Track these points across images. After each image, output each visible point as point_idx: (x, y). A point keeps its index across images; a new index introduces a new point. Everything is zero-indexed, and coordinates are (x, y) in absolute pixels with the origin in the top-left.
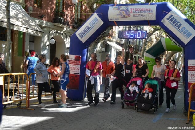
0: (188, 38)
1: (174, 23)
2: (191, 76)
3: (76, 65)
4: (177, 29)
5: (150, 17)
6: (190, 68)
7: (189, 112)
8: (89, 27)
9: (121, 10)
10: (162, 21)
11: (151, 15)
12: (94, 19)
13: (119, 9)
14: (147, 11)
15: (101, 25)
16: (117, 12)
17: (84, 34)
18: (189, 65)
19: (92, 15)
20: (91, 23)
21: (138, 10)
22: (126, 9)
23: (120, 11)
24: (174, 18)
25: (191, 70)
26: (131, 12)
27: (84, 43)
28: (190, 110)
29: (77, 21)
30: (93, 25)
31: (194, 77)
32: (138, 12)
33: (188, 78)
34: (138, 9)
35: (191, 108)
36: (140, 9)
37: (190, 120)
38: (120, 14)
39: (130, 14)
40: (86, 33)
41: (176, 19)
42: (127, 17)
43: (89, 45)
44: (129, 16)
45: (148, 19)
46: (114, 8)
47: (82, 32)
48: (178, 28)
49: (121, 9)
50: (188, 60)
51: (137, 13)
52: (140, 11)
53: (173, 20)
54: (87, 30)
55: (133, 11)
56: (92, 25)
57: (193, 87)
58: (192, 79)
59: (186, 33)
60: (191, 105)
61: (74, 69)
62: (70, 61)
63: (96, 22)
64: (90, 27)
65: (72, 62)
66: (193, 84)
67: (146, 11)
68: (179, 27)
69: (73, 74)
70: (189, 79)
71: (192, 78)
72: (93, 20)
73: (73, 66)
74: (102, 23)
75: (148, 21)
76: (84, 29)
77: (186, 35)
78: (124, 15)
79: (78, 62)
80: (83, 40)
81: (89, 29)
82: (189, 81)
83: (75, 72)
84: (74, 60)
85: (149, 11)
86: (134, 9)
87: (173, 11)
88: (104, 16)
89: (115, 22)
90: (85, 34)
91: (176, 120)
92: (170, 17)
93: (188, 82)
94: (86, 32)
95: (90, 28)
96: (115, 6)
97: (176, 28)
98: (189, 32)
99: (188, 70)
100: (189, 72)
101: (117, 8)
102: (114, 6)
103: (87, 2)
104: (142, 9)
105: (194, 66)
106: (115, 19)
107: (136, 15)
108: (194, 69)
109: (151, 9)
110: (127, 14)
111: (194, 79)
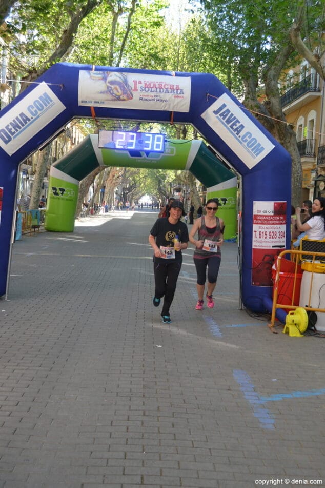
0: (257, 155)
1: (228, 121)
2: (260, 234)
4: (234, 135)
5: (178, 104)
6: (259, 218)
7: (273, 310)
8: (26, 117)
9: (112, 83)
11: (179, 99)
12: (41, 98)
13: (105, 79)
14: (172, 89)
16: (102, 86)
17: (13, 134)
18: (255, 213)
21: (152, 86)
22: (121, 81)
23: (109, 85)
24: (228, 111)
25: (260, 222)
26: (136, 89)
27: (10, 155)
28: (276, 305)
30: (39, 112)
31: (266, 238)
32: (151, 91)
34: (150, 84)
36: (154, 85)
38: (109, 91)
39: (132, 95)
40: (19, 130)
41: (232, 115)
42: (124, 100)
44: (130, 97)
45: (170, 105)
46: (92, 74)
47: (7, 127)
48: (238, 134)
49: (109, 79)
50: (254, 202)
51: (149, 93)
52: (157, 88)
53: (226, 115)
54: (21, 122)
55: (139, 86)
56: (36, 111)
58: (261, 242)
59: (253, 145)
63: (46, 105)
64: (30, 118)
66: (283, 253)
67: (170, 90)
68: (238, 131)
70: (255, 241)
71: (262, 239)
72: (37, 101)
74: (63, 108)
75: (171, 112)
76: (14, 121)
77: (252, 150)
78: (117, 94)
80: (11, 148)
81: (28, 122)
82: (255, 246)
85: (175, 91)
86: (140, 82)
88: (67, 91)
89: (93, 111)
90: (17, 133)
92: (221, 109)
93: (253, 247)
94: (20, 128)
95: (29, 120)
96: (93, 71)
98: (259, 145)
99: (253, 224)
100: (255, 227)
101: (99, 75)
102: (92, 69)
104: (160, 85)
105: (267, 214)
106: (95, 102)
107: (147, 96)
108: (265, 220)
109: (180, 87)
110: (125, 93)
111: (266, 242)
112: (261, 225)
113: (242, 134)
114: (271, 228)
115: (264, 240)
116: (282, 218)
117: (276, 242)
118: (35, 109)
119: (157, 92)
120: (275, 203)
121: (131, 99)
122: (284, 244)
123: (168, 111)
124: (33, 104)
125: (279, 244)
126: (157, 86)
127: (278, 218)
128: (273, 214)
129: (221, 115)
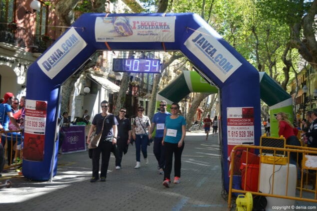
0: (227, 71)
1: (204, 47)
2: (232, 134)
3: (39, 118)
4: (208, 57)
5: (165, 36)
6: (231, 120)
7: (230, 193)
9: (118, 24)
10: (185, 44)
11: (165, 33)
12: (70, 38)
14: (161, 25)
15: (82, 49)
16: (111, 27)
17: (52, 64)
18: (228, 117)
19: (67, 30)
20: (65, 45)
21: (146, 24)
22: (124, 22)
23: (116, 26)
24: (204, 39)
25: (232, 124)
26: (135, 28)
27: (52, 79)
28: (232, 190)
29: (40, 38)
30: (69, 48)
31: (237, 136)
32: (146, 28)
33: (228, 137)
35: (233, 187)
36: (148, 23)
37: (232, 207)
38: (116, 30)
39: (132, 32)
40: (56, 61)
41: (207, 42)
42: (127, 36)
43: (61, 83)
44: (131, 34)
45: (160, 37)
46: (105, 19)
47: (48, 60)
48: (211, 56)
49: (116, 22)
50: (228, 108)
51: (144, 30)
52: (150, 26)
53: (202, 42)
54: (57, 56)
55: (137, 25)
56: (67, 47)
57: (235, 153)
58: (233, 140)
59: (224, 63)
60: (233, 181)
61: (35, 125)
62: (28, 111)
63: (74, 43)
64: (63, 51)
65: (30, 111)
66: (235, 147)
67: (159, 27)
68: (212, 54)
69: (33, 133)
70: (230, 139)
71: (234, 137)
72: (67, 40)
73: (34, 119)
74: (85, 44)
75: (162, 43)
76: (53, 55)
77: (223, 68)
78: (122, 32)
79: (42, 112)
80: (51, 74)
81: (62, 56)
82: (230, 143)
83: (37, 129)
84: (35, 109)
85: (163, 27)
86: (138, 22)
87: (202, 27)
88: (87, 33)
89: (106, 44)
91: (210, 207)
92: (198, 38)
93: (228, 144)
94: (56, 59)
95: (62, 53)
96: (106, 17)
97: (207, 55)
98: (229, 63)
99: (227, 125)
100: (229, 128)
101: (110, 19)
103: (57, 7)
104: (152, 23)
105: (237, 117)
106: (107, 39)
107: (143, 32)
108: (236, 122)
109: (167, 24)
110: (127, 30)
111: (237, 140)
112: (233, 126)
113: (215, 56)
114: (241, 128)
115: (236, 138)
116: (250, 120)
117: (245, 139)
118: (66, 45)
119: (150, 28)
120: (243, 109)
121: (132, 34)
122: (253, 141)
123: (160, 42)
124: (65, 42)
125: (248, 142)
126: (150, 24)
127: (246, 120)
128: (242, 117)
129: (198, 43)
